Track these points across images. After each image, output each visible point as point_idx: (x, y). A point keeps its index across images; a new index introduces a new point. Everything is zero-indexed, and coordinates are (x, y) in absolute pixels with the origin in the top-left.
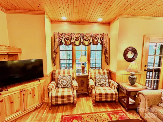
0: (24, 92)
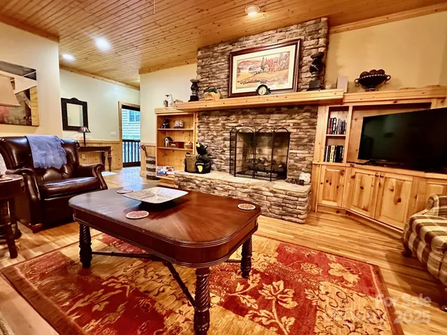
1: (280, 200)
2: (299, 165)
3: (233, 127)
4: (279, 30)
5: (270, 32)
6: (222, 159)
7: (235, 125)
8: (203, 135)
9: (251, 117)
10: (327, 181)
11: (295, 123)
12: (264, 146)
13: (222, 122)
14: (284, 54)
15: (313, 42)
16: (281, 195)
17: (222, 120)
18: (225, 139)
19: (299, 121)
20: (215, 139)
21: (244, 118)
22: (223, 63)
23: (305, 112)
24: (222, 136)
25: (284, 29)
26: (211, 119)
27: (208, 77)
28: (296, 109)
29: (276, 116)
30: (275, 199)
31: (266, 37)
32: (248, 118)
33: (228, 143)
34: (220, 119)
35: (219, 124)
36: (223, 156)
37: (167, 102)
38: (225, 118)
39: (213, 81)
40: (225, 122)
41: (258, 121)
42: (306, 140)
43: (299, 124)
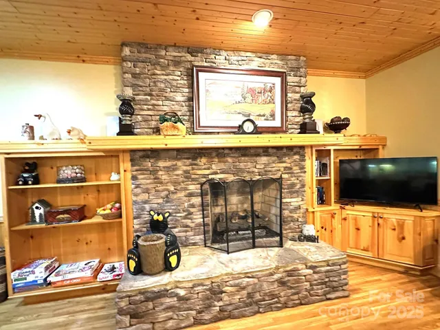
0: (381, 221)
1: (322, 276)
2: (295, 216)
3: (204, 176)
4: (259, 55)
5: (248, 54)
6: (187, 226)
7: (207, 172)
8: (147, 191)
9: (230, 160)
10: (322, 228)
11: (286, 167)
12: (231, 194)
13: (185, 168)
14: (269, 85)
15: (297, 79)
16: (323, 269)
17: (182, 166)
18: (191, 195)
19: (289, 165)
20: (172, 196)
21: (220, 162)
22: (178, 77)
23: (295, 154)
24: (186, 189)
25: (264, 56)
26: (161, 164)
27: (150, 95)
28: (285, 150)
29: (264, 159)
30: (316, 276)
31: (243, 58)
32: (227, 161)
33: (197, 200)
34: (179, 163)
35: (179, 172)
36: (188, 222)
37: (32, 128)
38: (188, 162)
39: (160, 103)
40: (189, 168)
41: (242, 165)
42: (298, 186)
43: (291, 169)
